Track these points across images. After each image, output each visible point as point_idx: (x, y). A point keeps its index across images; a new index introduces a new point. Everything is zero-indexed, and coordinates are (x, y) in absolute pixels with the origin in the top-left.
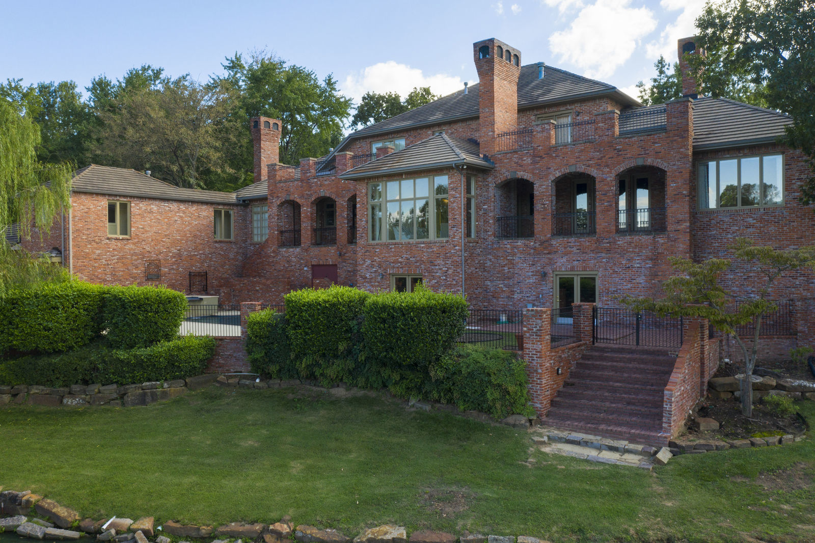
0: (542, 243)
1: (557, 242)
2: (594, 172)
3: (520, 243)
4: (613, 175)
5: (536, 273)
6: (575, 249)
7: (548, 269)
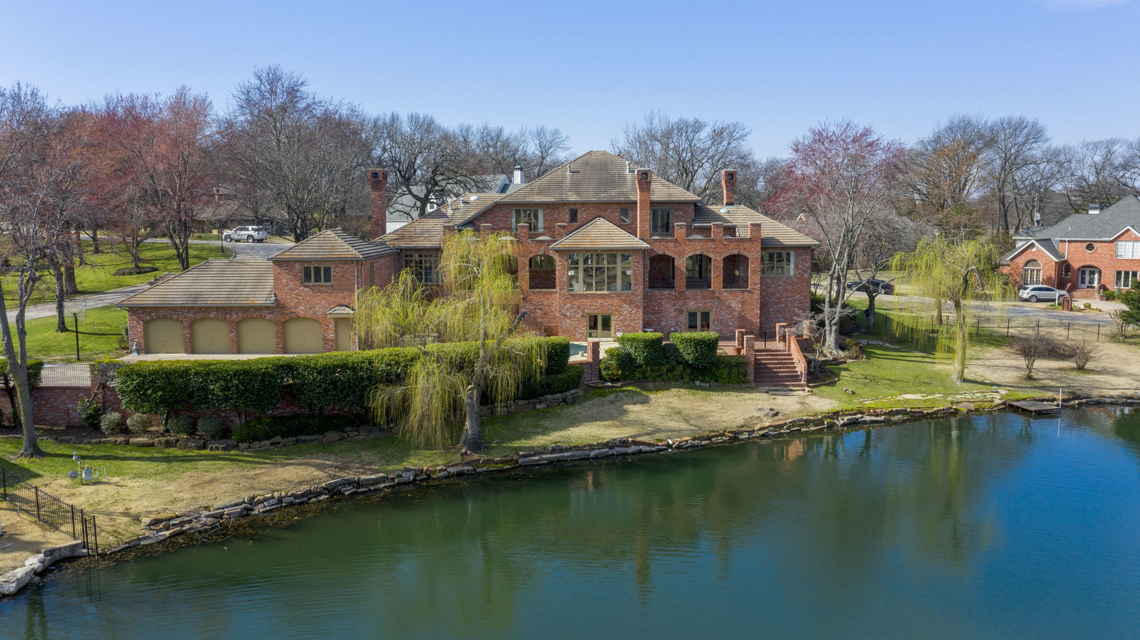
0: (680, 293)
1: (689, 293)
2: (711, 256)
3: (666, 292)
4: (722, 258)
5: (676, 310)
6: (699, 297)
7: (684, 308)
